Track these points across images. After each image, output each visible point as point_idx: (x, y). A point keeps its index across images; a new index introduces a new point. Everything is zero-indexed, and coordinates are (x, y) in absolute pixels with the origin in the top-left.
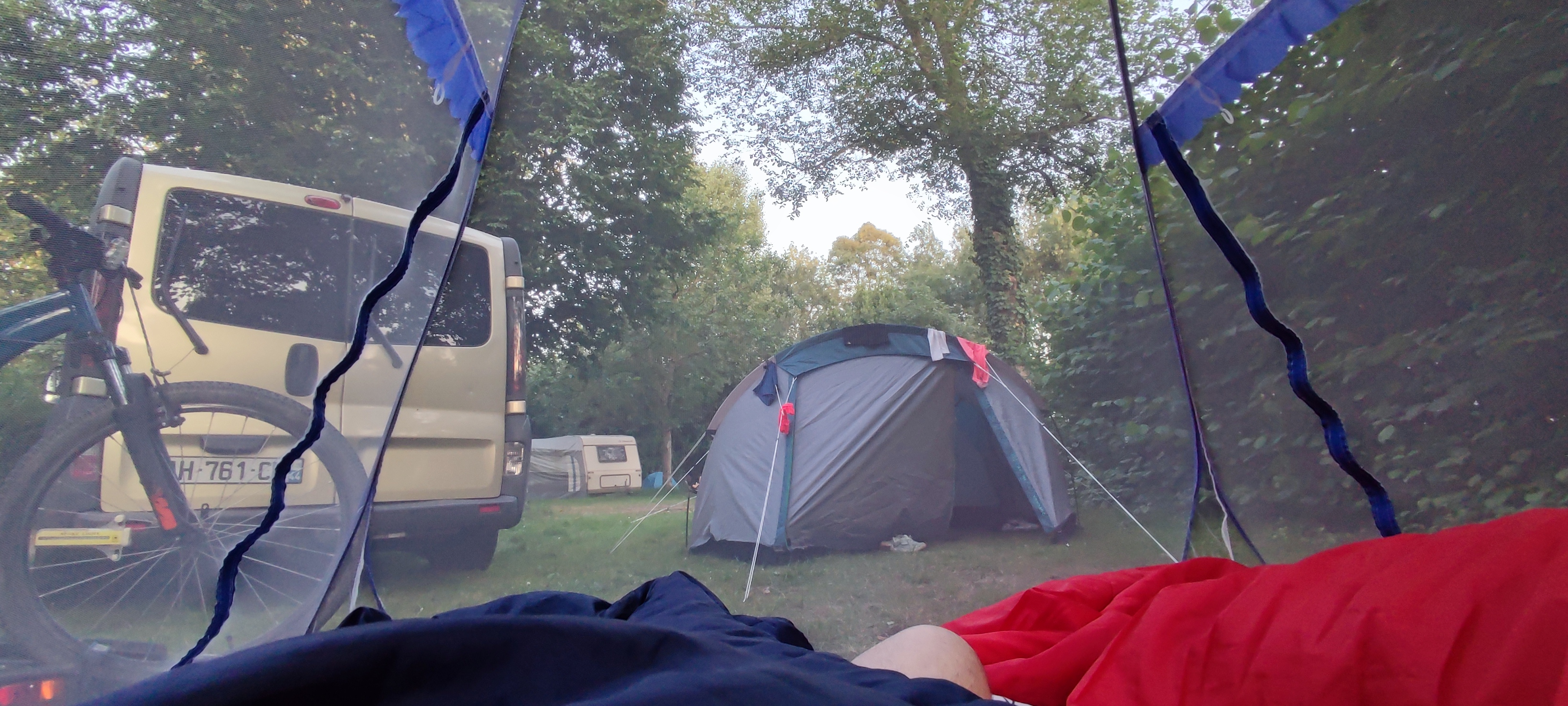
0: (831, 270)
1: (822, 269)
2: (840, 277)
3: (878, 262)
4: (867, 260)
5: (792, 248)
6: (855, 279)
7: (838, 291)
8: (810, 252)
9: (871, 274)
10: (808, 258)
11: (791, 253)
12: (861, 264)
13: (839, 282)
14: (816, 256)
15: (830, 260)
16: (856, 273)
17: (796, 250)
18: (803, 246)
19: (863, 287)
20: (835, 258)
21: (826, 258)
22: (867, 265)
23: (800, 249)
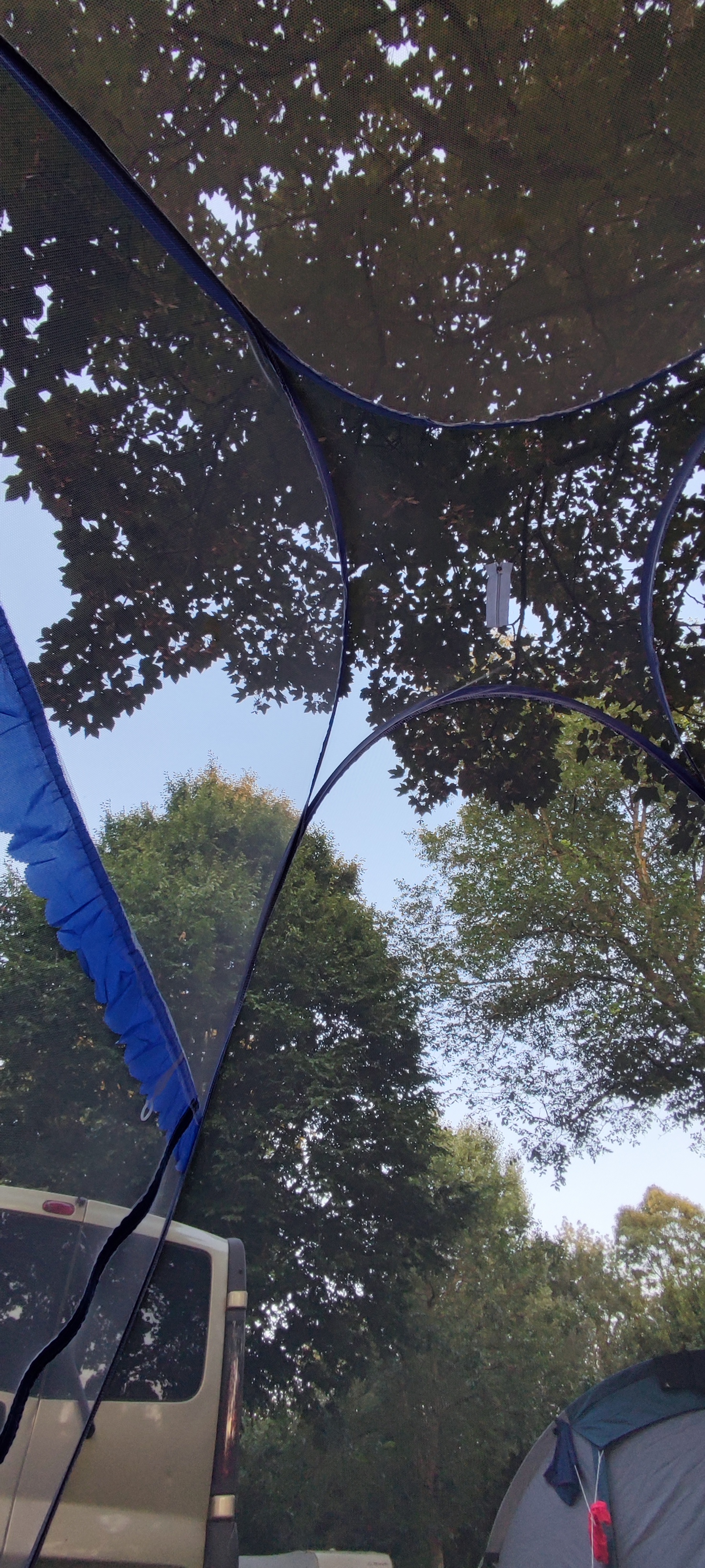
0: (623, 1256)
1: (611, 1255)
2: (636, 1267)
3: (680, 1241)
4: (666, 1239)
5: (567, 1227)
6: (656, 1269)
7: (638, 1288)
8: (589, 1231)
9: (676, 1260)
10: (589, 1239)
11: (566, 1233)
12: (659, 1246)
13: (637, 1274)
14: (599, 1236)
15: (618, 1242)
16: (656, 1259)
17: (571, 1230)
18: (579, 1222)
19: (671, 1278)
20: (623, 1238)
21: (612, 1237)
22: (667, 1247)
23: (576, 1227)
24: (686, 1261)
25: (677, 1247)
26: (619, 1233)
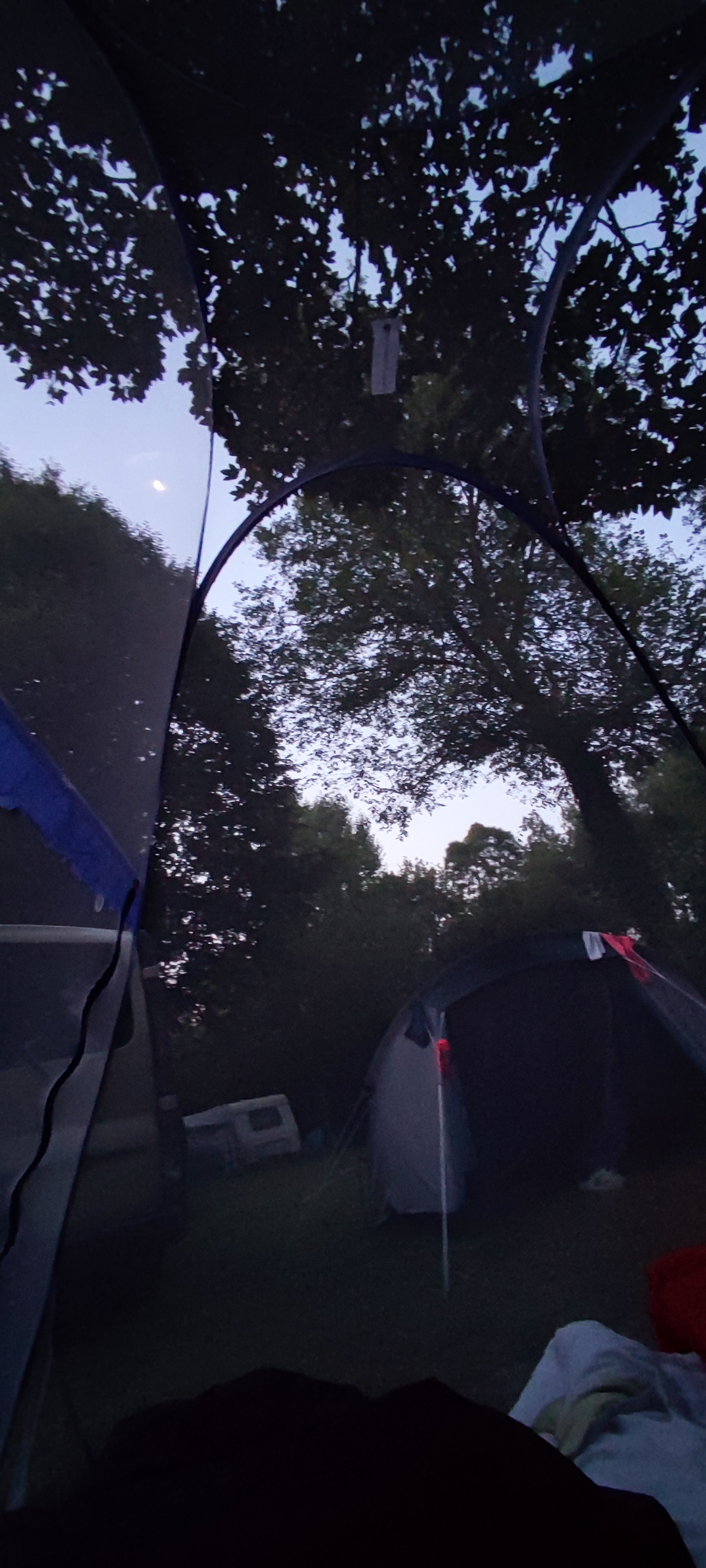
0: (451, 877)
2: (460, 882)
5: (408, 864)
6: (475, 881)
7: (461, 896)
8: (425, 863)
11: (407, 868)
15: (447, 867)
20: (451, 864)
22: (485, 865)
24: (498, 871)
25: (491, 863)
26: (447, 861)
